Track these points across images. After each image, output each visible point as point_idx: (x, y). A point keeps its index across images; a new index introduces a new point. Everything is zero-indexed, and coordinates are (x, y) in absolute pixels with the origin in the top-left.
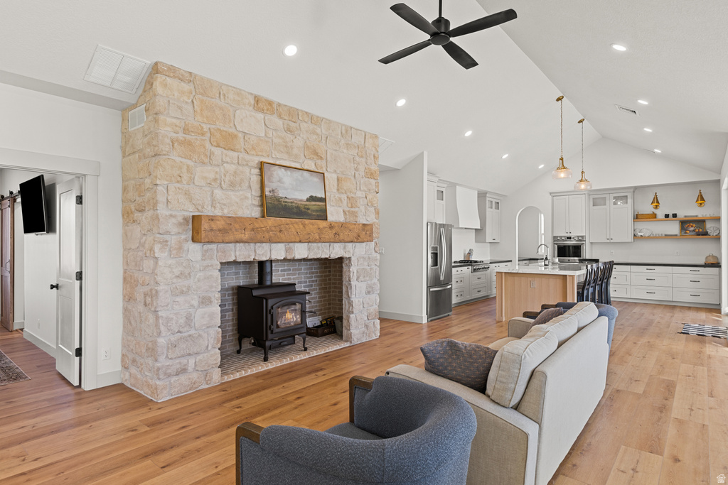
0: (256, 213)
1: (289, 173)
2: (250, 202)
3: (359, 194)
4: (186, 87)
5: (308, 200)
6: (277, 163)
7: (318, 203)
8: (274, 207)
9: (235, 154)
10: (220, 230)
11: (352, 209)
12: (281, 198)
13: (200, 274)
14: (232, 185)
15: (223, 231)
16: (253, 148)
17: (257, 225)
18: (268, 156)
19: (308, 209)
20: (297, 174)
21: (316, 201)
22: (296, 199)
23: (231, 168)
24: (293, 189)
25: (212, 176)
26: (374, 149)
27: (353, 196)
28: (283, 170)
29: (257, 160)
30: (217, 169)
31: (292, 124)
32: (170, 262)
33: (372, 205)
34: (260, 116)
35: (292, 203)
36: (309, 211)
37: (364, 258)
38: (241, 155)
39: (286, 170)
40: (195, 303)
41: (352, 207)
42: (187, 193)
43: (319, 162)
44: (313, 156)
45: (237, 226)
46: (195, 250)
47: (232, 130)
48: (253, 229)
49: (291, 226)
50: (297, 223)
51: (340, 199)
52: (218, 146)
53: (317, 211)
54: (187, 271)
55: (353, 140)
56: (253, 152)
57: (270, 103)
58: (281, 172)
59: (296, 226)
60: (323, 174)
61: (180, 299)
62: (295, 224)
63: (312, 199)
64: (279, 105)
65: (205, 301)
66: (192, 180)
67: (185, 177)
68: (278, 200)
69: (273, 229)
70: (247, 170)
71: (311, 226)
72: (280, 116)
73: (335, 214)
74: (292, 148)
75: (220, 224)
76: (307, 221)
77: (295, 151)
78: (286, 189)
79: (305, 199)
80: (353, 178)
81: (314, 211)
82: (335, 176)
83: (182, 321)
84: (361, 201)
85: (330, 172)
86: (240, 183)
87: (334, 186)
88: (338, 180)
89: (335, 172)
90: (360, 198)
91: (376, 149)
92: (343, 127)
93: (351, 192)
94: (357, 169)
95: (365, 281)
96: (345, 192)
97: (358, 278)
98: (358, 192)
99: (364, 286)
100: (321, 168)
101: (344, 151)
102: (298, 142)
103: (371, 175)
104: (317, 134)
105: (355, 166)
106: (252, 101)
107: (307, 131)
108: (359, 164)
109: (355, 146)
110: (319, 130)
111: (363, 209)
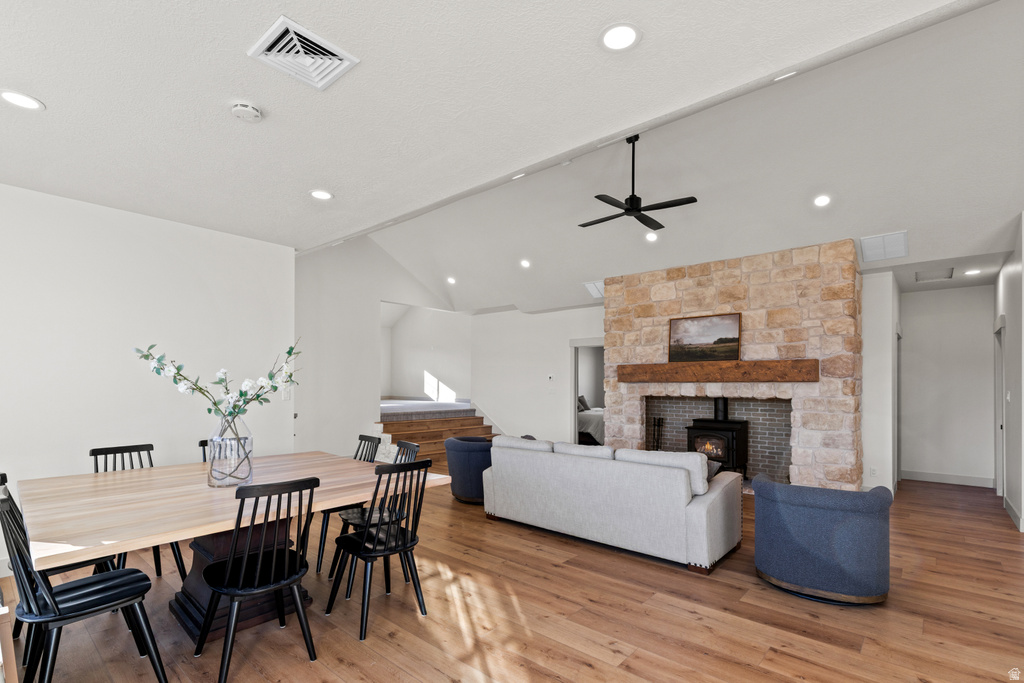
0: (665, 360)
1: (696, 322)
2: (661, 352)
3: (807, 324)
4: (618, 286)
5: (715, 343)
6: (688, 316)
7: (728, 344)
8: (681, 354)
9: (650, 319)
10: (629, 374)
12: (686, 345)
13: (627, 403)
14: (648, 342)
15: (631, 375)
16: (666, 311)
18: (679, 312)
19: (715, 351)
20: (705, 321)
21: (726, 343)
22: (700, 344)
23: (648, 329)
24: (698, 335)
25: (633, 338)
26: (841, 261)
27: (794, 327)
28: (689, 321)
29: (667, 318)
30: (638, 332)
31: (703, 279)
32: (611, 393)
33: (836, 333)
34: (672, 284)
35: (696, 348)
36: (715, 353)
37: (816, 402)
38: (655, 319)
39: (692, 320)
40: (624, 420)
41: (791, 341)
42: (619, 352)
43: (738, 303)
44: (728, 300)
45: (640, 371)
46: (623, 387)
47: (650, 303)
48: (652, 373)
49: (688, 367)
51: (770, 335)
52: (639, 317)
53: (726, 352)
54: (619, 400)
55: (795, 263)
56: (666, 313)
57: (679, 270)
58: (687, 324)
59: (693, 368)
60: (740, 314)
61: (615, 416)
62: (693, 367)
63: (721, 341)
64: (690, 267)
65: (631, 420)
66: (622, 343)
67: (619, 341)
68: (682, 347)
70: (660, 328)
71: (711, 366)
72: (691, 276)
73: (752, 352)
74: (704, 298)
75: (629, 370)
76: (705, 363)
77: (708, 300)
78: (690, 337)
79: (712, 341)
80: (797, 307)
81: (722, 352)
82: (763, 312)
83: (616, 430)
84: (812, 332)
85: (754, 309)
86: (654, 339)
87: (759, 322)
88: (769, 314)
89: (762, 307)
90: (808, 329)
91: (846, 259)
92: (776, 255)
93: (791, 324)
94: (802, 295)
95: (821, 430)
96: (781, 326)
97: (805, 424)
98: (805, 322)
99: (818, 436)
100: (741, 308)
101: (779, 280)
102: (711, 291)
103: (834, 295)
104: (735, 276)
105: (799, 292)
106: (665, 275)
107: (722, 278)
108: (806, 288)
109: (798, 269)
110: (737, 272)
111: (815, 341)
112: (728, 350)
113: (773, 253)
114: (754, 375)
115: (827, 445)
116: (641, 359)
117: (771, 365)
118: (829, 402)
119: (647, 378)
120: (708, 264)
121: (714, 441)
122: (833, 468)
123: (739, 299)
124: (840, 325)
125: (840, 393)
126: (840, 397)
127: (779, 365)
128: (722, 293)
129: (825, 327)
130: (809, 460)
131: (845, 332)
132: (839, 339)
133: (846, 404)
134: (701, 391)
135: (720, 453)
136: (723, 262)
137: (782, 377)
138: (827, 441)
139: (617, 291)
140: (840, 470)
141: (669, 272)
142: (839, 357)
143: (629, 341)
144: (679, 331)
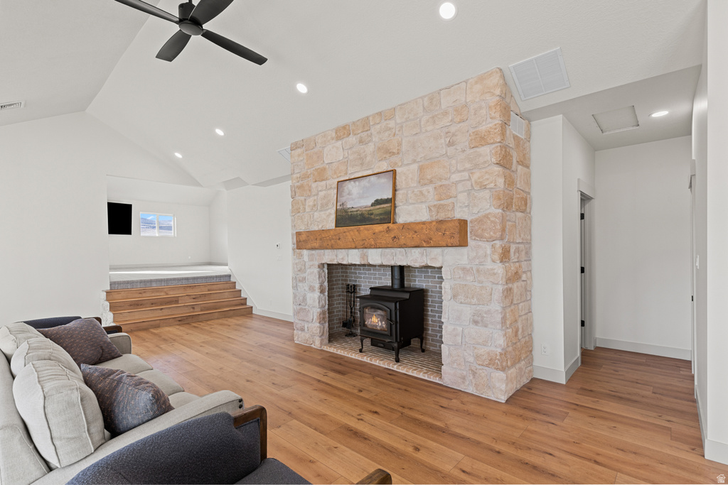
0: (331, 224)
1: (357, 183)
3: (456, 177)
4: (300, 151)
5: (372, 205)
6: (352, 177)
7: (382, 206)
8: (346, 219)
9: (324, 183)
10: (304, 241)
11: (442, 202)
12: (349, 209)
13: (309, 271)
14: (323, 207)
16: (335, 173)
17: (323, 236)
18: (346, 174)
19: (372, 214)
20: (365, 182)
21: (381, 204)
22: (360, 207)
23: (322, 194)
24: (360, 198)
25: (311, 203)
26: (488, 97)
27: (444, 182)
28: (352, 182)
29: (335, 181)
30: (316, 197)
31: (364, 135)
33: (484, 187)
34: (339, 143)
35: (357, 211)
36: (372, 216)
37: (465, 270)
38: (328, 182)
39: (355, 182)
40: (307, 289)
41: (441, 199)
42: (302, 218)
43: (394, 159)
44: (385, 156)
45: (312, 237)
47: (323, 165)
48: (321, 239)
49: (348, 234)
50: (352, 230)
51: (421, 192)
52: (316, 181)
53: (381, 214)
55: (443, 107)
56: (335, 176)
57: (345, 127)
58: (350, 185)
59: (352, 233)
60: (394, 172)
61: (300, 284)
63: (378, 202)
64: (354, 123)
65: (312, 289)
66: (304, 209)
67: (302, 208)
68: (346, 211)
69: (334, 237)
70: (330, 192)
71: (366, 232)
72: (354, 133)
73: (405, 215)
74: (366, 156)
75: (304, 237)
76: (362, 228)
77: (368, 158)
78: (353, 200)
79: (370, 204)
80: (446, 158)
81: (377, 215)
82: (415, 167)
83: (302, 298)
84: (460, 187)
85: (408, 164)
86: (327, 205)
87: (412, 179)
88: (421, 169)
89: (414, 161)
90: (456, 183)
91: (494, 94)
92: (426, 99)
93: (440, 179)
94: (451, 144)
95: (470, 304)
96: (431, 182)
97: (455, 296)
98: (453, 176)
99: (468, 311)
100: (396, 164)
101: (429, 128)
102: (370, 148)
103: (481, 140)
104: (390, 129)
105: (448, 140)
106: (334, 135)
107: (379, 133)
108: (454, 135)
109: (446, 113)
110: (392, 124)
111: (462, 197)
112: (384, 213)
113: (422, 98)
114: (402, 241)
115: (476, 322)
116: (318, 226)
117: (417, 228)
118: (478, 271)
119: (316, 245)
120: (368, 118)
121: (380, 312)
122: (483, 350)
123: (394, 154)
124: (487, 176)
125: (489, 259)
126: (489, 265)
127: (424, 227)
128: (379, 148)
129: (473, 180)
130: (459, 339)
131: (492, 185)
132: (486, 194)
133: (495, 274)
134: (363, 258)
135: (384, 326)
136: (380, 114)
137: (428, 242)
138: (476, 318)
139: (299, 155)
140: (488, 353)
141: (337, 131)
142: (487, 216)
143: (309, 206)
144: (344, 194)
